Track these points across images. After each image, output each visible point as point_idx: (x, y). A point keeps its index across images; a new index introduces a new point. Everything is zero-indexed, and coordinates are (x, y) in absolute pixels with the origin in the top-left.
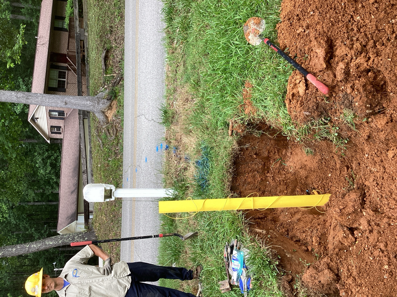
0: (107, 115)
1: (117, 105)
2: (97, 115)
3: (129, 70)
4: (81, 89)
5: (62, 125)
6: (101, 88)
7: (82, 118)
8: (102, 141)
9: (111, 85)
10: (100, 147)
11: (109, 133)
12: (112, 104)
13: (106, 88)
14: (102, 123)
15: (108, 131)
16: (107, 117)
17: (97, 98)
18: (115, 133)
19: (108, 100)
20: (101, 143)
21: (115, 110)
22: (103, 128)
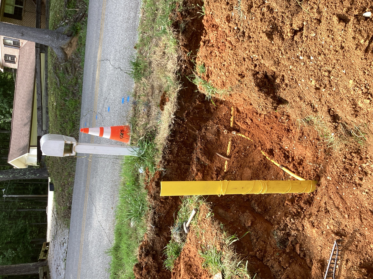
0: (66, 52)
1: (78, 43)
2: (55, 50)
3: (95, 8)
4: (40, 20)
5: (17, 55)
6: (62, 22)
7: (39, 52)
8: (59, 79)
9: (72, 20)
10: (57, 84)
11: (67, 71)
12: (72, 41)
13: (67, 23)
14: (60, 60)
15: (67, 69)
16: (66, 54)
17: (57, 32)
18: (73, 72)
19: (68, 36)
20: (58, 81)
21: (75, 48)
22: (61, 65)
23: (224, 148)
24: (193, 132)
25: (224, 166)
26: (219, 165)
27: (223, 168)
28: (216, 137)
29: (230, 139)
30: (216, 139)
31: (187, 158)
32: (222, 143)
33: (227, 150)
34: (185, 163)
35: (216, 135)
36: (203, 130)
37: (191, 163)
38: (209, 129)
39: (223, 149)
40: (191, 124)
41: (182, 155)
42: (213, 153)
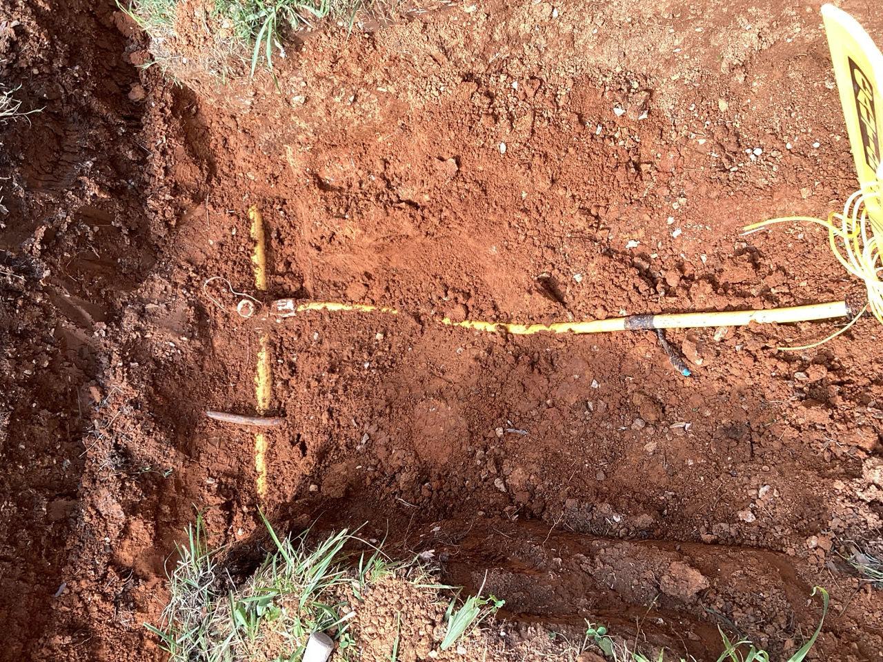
23: (240, 387)
24: (81, 333)
25: (250, 462)
26: (226, 463)
27: (249, 471)
28: (198, 344)
29: (262, 340)
30: (199, 351)
31: (60, 462)
32: (223, 365)
33: (254, 391)
34: (52, 490)
35: (193, 331)
36: (130, 320)
37: (85, 484)
38: (154, 314)
39: (235, 389)
40: (73, 293)
41: (37, 451)
42: (190, 416)
